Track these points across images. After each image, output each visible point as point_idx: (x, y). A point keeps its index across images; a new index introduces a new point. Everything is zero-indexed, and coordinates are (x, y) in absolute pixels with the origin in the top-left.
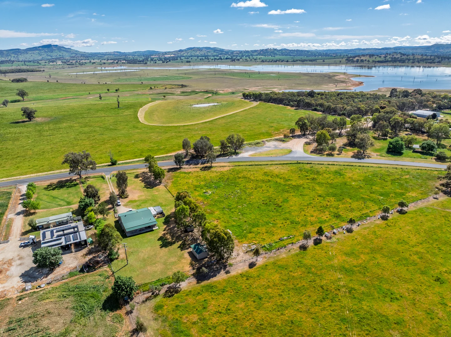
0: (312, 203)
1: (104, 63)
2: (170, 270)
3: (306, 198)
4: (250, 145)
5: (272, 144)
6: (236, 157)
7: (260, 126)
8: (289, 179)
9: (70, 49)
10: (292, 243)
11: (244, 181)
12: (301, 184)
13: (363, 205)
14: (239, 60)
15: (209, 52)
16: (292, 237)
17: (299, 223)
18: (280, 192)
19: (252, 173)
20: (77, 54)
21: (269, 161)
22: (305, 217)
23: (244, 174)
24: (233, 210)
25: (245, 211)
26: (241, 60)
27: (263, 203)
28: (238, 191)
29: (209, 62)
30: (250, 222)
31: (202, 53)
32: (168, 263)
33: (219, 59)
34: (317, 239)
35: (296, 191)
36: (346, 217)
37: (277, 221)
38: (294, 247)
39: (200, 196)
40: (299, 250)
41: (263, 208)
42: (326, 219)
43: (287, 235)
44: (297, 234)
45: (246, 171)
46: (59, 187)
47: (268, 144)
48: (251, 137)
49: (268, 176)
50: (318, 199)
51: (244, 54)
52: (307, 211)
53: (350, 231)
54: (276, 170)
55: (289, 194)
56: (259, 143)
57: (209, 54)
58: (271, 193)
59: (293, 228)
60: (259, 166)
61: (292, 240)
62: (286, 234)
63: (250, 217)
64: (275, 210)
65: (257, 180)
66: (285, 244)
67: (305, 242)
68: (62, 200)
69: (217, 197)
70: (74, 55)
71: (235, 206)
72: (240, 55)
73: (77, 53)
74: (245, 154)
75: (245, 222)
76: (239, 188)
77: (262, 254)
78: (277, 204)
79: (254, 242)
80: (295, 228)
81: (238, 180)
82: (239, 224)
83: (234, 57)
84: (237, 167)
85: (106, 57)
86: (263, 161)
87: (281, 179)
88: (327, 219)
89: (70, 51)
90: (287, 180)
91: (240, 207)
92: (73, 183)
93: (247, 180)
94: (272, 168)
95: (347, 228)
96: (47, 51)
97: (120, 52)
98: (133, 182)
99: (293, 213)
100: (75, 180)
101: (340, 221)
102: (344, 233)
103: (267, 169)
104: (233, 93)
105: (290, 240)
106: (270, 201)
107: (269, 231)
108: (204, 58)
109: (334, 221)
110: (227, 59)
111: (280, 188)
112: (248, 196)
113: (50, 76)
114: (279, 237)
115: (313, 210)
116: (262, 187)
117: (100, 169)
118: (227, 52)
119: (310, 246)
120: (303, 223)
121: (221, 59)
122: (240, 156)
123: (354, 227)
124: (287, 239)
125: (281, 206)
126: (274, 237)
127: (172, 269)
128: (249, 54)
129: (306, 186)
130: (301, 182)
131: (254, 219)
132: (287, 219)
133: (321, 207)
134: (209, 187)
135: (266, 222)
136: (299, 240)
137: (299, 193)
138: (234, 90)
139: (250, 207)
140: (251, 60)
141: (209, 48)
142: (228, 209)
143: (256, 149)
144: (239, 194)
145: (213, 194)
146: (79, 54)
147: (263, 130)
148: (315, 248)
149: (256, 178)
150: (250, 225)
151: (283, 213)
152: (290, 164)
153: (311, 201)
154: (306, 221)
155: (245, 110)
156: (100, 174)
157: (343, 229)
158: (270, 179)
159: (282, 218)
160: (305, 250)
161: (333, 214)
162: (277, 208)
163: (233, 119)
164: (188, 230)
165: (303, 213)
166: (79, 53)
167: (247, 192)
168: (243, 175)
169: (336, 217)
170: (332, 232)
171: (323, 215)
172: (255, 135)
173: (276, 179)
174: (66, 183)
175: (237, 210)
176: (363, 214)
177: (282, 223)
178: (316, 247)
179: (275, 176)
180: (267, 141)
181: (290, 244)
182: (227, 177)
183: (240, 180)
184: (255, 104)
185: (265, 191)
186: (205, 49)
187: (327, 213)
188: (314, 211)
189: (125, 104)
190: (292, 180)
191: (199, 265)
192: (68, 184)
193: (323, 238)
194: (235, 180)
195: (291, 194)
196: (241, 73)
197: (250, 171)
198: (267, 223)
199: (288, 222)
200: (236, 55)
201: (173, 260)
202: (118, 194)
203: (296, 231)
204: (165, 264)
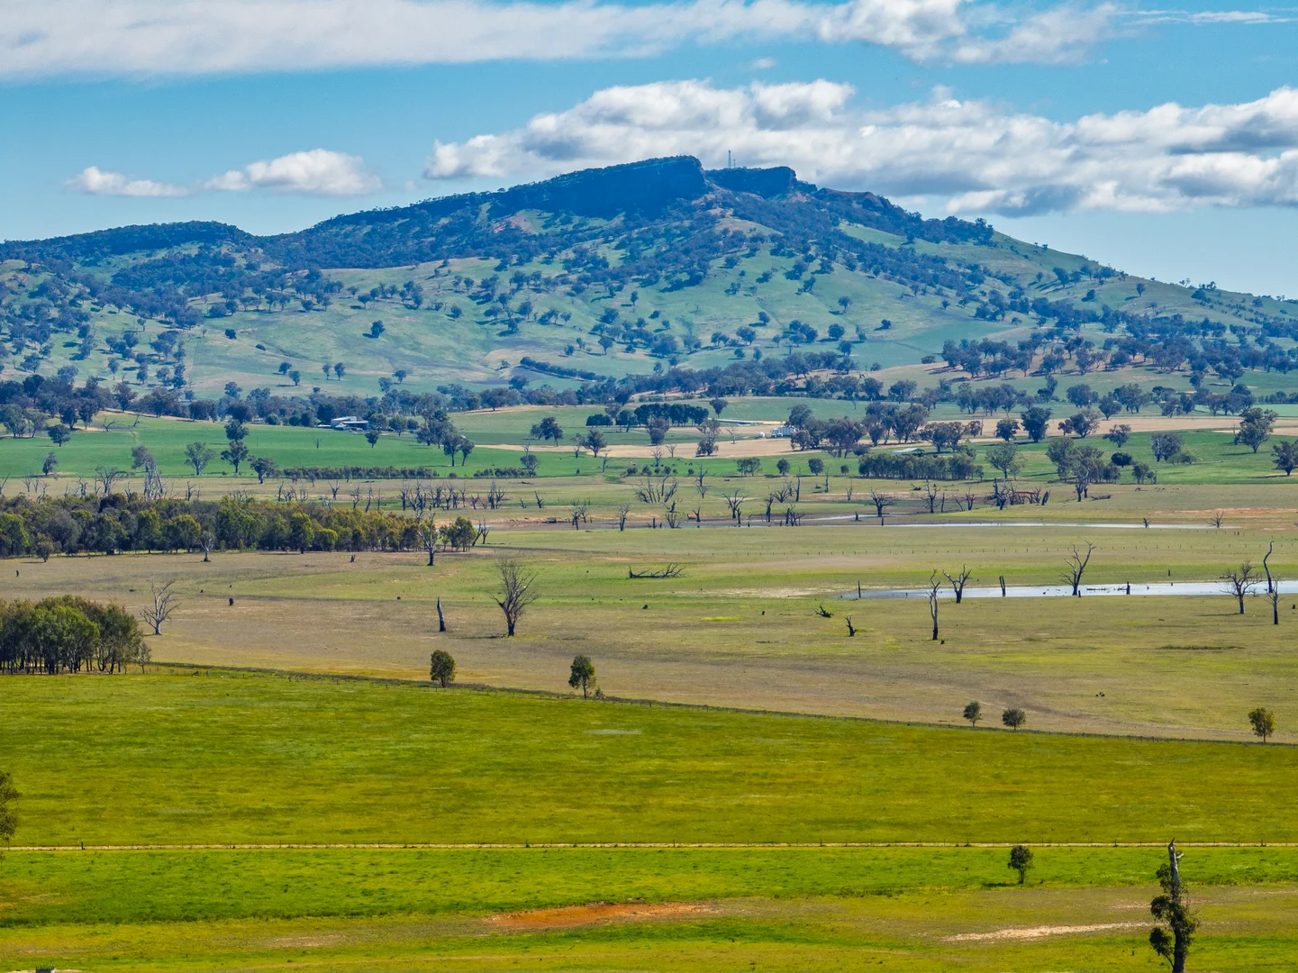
9: (980, 233)
20: (1067, 317)
70: (1012, 330)
73: (1074, 296)
89: (977, 275)
96: (613, 257)
113: (511, 608)
146: (1109, 319)
166: (1108, 296)
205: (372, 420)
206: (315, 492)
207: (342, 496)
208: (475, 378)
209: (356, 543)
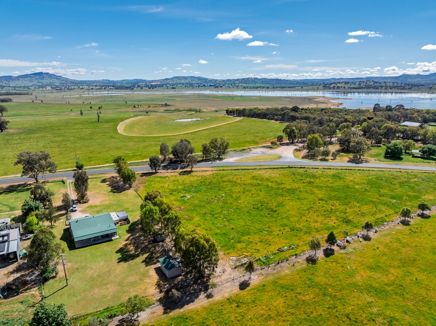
0: (313, 208)
1: (92, 89)
2: (126, 294)
3: (305, 202)
4: (235, 152)
5: (259, 150)
6: (220, 162)
7: (245, 136)
8: (282, 183)
9: (61, 76)
10: (296, 255)
11: (229, 185)
12: (297, 187)
13: (375, 209)
14: (222, 87)
15: (193, 80)
16: (294, 247)
17: (301, 230)
18: (272, 195)
19: (238, 177)
21: (257, 166)
22: (308, 222)
23: (230, 178)
24: (216, 216)
25: (231, 216)
26: (224, 87)
27: (254, 208)
28: (223, 195)
29: (193, 88)
30: (239, 229)
31: (187, 81)
32: (125, 284)
33: (203, 86)
34: (327, 249)
35: (292, 195)
36: (358, 223)
37: (273, 228)
38: (299, 260)
39: (177, 200)
40: (306, 264)
41: (254, 212)
42: (333, 224)
43: (288, 245)
44: (301, 244)
45: (232, 175)
46: (8, 192)
47: (254, 151)
48: (235, 145)
49: (257, 180)
50: (319, 203)
51: (226, 82)
52: (308, 216)
53: (367, 238)
54: (266, 174)
55: (284, 198)
56: (245, 150)
57: (194, 82)
58: (262, 197)
59: (294, 235)
60: (246, 171)
61: (295, 250)
62: (286, 244)
63: (238, 223)
64: (269, 215)
65: (245, 183)
66: (287, 256)
67: (312, 253)
68: (5, 205)
69: (197, 202)
71: (220, 210)
72: (223, 83)
74: (230, 159)
75: (233, 229)
76: (223, 192)
77: (257, 269)
78: (271, 208)
79: (244, 253)
80: (296, 236)
81: (222, 184)
82: (224, 232)
83: (217, 85)
84: (222, 171)
85: (95, 84)
86: (250, 166)
87: (272, 182)
88: (335, 225)
90: (279, 184)
91: (226, 212)
92: (26, 188)
93: (234, 184)
94: (260, 172)
95: (363, 235)
96: (38, 78)
97: (109, 80)
98: (97, 186)
99: (291, 219)
100: (30, 184)
101: (352, 227)
102: (361, 242)
103: (255, 173)
104: (217, 111)
105: (293, 251)
106: (262, 205)
107: (264, 240)
108: (188, 85)
109: (344, 227)
110: (210, 86)
111: (272, 192)
112: (234, 201)
114: (277, 247)
115: (315, 214)
116: (251, 191)
117: (62, 173)
118: (211, 81)
119: (319, 259)
120: (305, 229)
121: (205, 86)
122: (224, 161)
123: (371, 234)
124: (289, 250)
125: (275, 211)
126: (270, 247)
127: (130, 292)
128: (232, 82)
129: (302, 189)
130: (296, 186)
131: (244, 226)
132: (285, 226)
133: (325, 211)
134: (189, 191)
135: (259, 229)
136: (304, 251)
137: (296, 197)
138: (217, 109)
139: (238, 212)
140: (233, 87)
141: (194, 77)
142: (211, 214)
143: (242, 155)
144: (224, 198)
145: (192, 198)
147: (249, 139)
148: (326, 261)
149: (243, 182)
150: (238, 232)
151: (279, 218)
152: (281, 168)
153: (312, 205)
154: (309, 228)
155: (229, 124)
156: (61, 179)
157: (358, 237)
158: (260, 183)
159: (279, 224)
160: (314, 264)
161: (340, 219)
162: (271, 213)
163: (217, 130)
164: (158, 240)
165: (304, 218)
167: (234, 196)
168: (228, 178)
169: (346, 222)
170: (345, 241)
171: (329, 221)
172: (240, 143)
173: (267, 183)
174: (18, 187)
175: (222, 216)
176: (378, 219)
177: (280, 230)
178: (328, 259)
179: (265, 180)
180: (253, 148)
181: (293, 256)
182: (209, 181)
183: (225, 184)
184: (238, 119)
185: (255, 195)
186: (190, 78)
187: (333, 218)
188: (317, 216)
189: (106, 119)
190: (285, 184)
191: (169, 286)
192: (19, 188)
193: (335, 248)
194: (219, 183)
195: (287, 198)
196: (224, 96)
197: (235, 175)
198: (261, 230)
199: (287, 229)
200: (219, 83)
201: (132, 279)
202: (76, 198)
203: (299, 239)
204: (120, 284)
205: (24, 87)
206: (21, 92)
207: (23, 92)
208: (30, 85)
209: (25, 95)
